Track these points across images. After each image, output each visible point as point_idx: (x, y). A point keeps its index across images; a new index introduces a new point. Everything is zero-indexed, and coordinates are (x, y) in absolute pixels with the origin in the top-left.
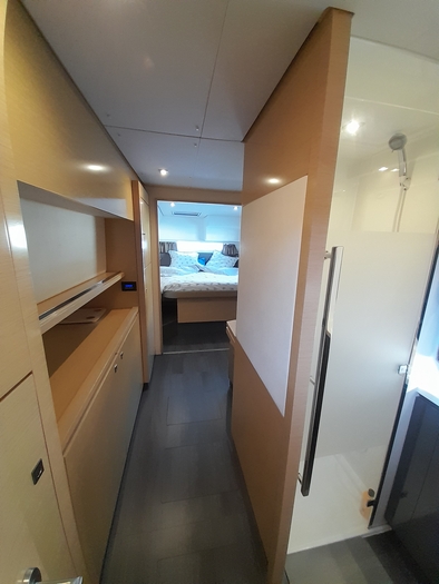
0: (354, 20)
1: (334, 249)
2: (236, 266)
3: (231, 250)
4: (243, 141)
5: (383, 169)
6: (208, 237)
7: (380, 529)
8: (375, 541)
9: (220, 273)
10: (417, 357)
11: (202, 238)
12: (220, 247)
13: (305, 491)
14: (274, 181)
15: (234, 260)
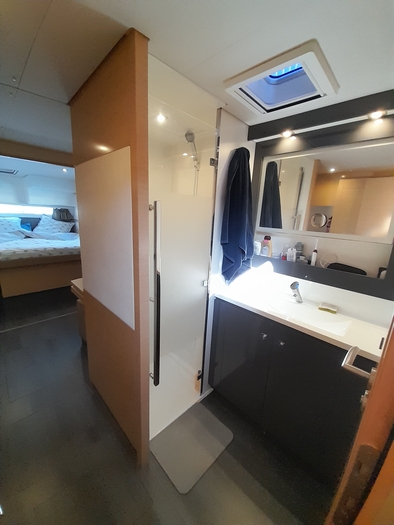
0: (149, 43)
1: (155, 203)
2: (73, 230)
3: (64, 215)
4: (68, 104)
5: (185, 154)
6: (32, 199)
7: (207, 392)
8: (206, 402)
9: (53, 238)
10: (212, 276)
11: (22, 200)
12: (50, 211)
13: (157, 382)
14: (103, 148)
15: (69, 225)
